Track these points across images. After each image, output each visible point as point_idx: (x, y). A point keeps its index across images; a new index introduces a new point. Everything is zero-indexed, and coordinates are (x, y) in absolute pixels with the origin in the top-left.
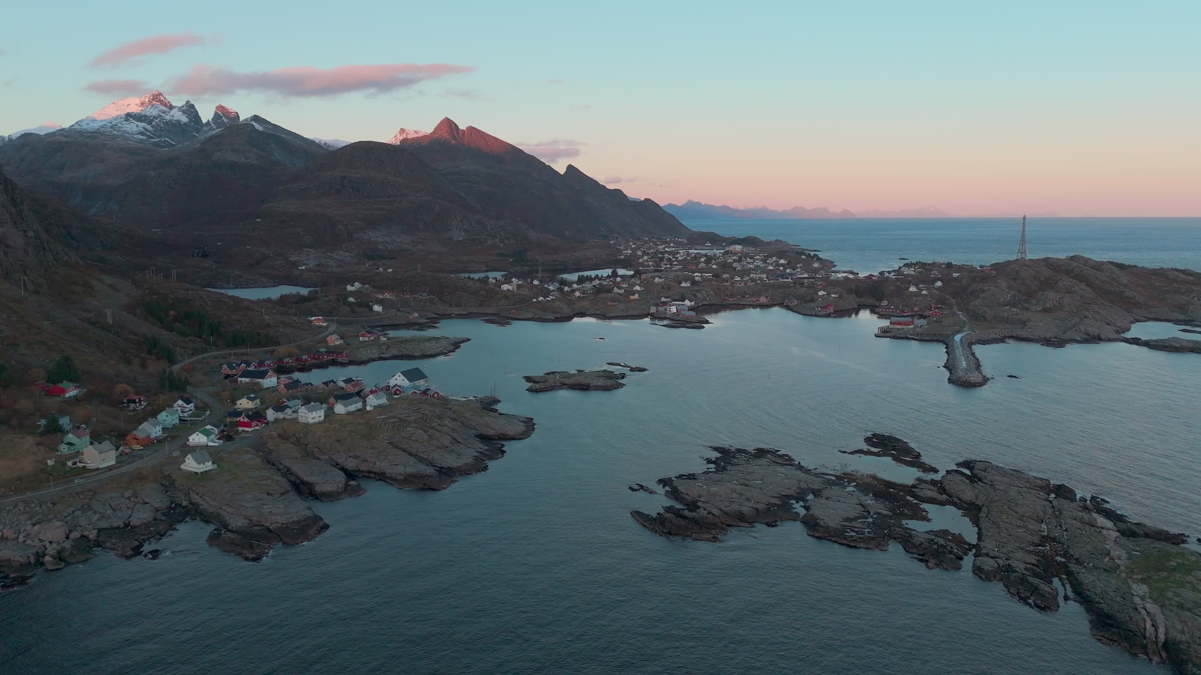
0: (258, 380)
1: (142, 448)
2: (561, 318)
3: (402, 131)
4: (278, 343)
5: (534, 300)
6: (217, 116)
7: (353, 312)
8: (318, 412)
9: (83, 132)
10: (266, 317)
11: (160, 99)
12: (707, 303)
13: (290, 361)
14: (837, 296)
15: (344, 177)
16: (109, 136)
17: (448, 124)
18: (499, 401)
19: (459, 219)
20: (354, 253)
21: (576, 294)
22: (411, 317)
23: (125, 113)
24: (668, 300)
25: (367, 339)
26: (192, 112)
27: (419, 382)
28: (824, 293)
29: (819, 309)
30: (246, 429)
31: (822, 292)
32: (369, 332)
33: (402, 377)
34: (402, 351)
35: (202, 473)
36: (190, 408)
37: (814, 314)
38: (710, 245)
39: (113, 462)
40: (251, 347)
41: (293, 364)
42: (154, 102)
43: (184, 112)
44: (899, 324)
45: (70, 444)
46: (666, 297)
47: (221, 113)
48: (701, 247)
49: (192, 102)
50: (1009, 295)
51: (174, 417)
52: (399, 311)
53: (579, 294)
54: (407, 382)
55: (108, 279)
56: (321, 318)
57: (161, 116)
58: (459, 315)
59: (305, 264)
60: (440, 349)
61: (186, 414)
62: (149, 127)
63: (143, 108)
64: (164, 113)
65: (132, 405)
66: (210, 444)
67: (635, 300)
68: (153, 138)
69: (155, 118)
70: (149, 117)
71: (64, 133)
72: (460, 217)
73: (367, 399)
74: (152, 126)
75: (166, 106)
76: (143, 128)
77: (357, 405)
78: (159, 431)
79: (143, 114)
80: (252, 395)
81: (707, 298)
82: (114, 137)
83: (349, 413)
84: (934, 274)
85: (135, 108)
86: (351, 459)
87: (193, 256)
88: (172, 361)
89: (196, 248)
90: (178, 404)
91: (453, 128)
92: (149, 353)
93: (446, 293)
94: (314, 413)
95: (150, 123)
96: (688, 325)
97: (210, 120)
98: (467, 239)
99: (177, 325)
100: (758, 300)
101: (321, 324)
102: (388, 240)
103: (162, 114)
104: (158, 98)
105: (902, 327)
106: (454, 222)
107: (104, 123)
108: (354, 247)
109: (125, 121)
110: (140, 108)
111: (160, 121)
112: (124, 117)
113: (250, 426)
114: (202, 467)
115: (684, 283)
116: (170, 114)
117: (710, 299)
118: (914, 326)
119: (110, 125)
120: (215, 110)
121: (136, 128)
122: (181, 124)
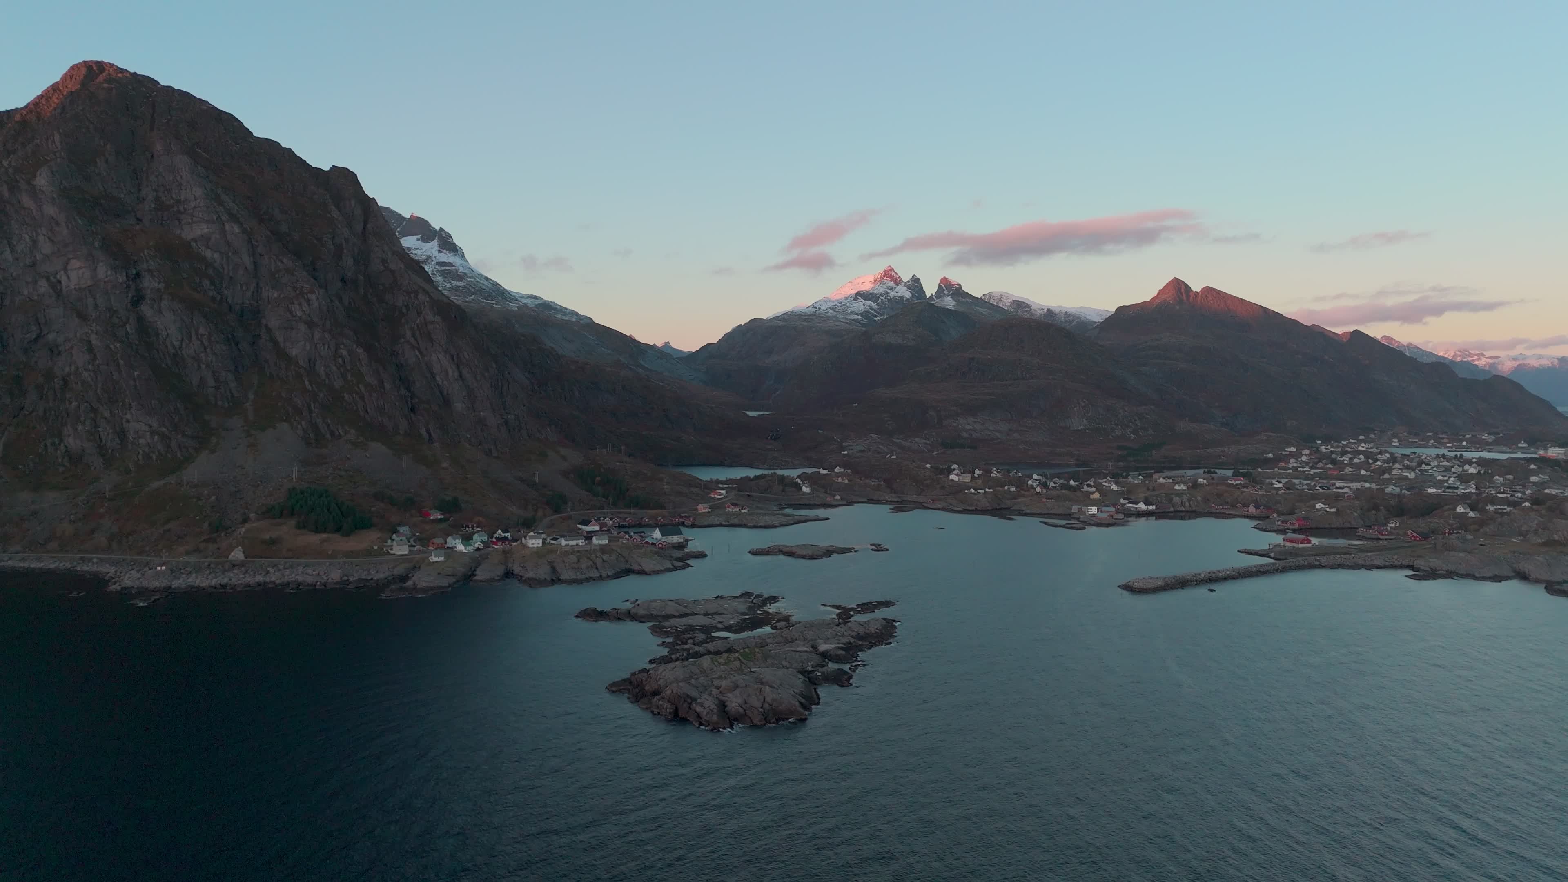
1: (433, 549)
6: (941, 289)
9: (802, 315)
11: (891, 275)
14: (1332, 510)
16: (823, 318)
17: (1178, 287)
18: (705, 556)
19: (1083, 404)
22: (830, 499)
23: (856, 292)
26: (916, 286)
28: (1323, 506)
30: (495, 546)
31: (1320, 504)
33: (659, 532)
39: (406, 553)
42: (885, 278)
43: (909, 288)
44: (1291, 541)
45: (394, 540)
47: (947, 287)
49: (918, 276)
51: (482, 538)
54: (660, 535)
55: (565, 452)
57: (888, 293)
62: (874, 305)
64: (890, 289)
66: (465, 551)
68: (876, 316)
69: (881, 295)
70: (877, 294)
71: (786, 317)
73: (593, 539)
74: (877, 304)
75: (894, 282)
76: (869, 306)
77: (578, 541)
79: (871, 292)
82: (828, 318)
83: (567, 545)
85: (867, 287)
91: (1183, 290)
94: (533, 540)
95: (875, 301)
97: (934, 294)
98: (1089, 429)
99: (596, 487)
100: (1248, 511)
103: (889, 291)
104: (889, 274)
105: (1295, 545)
106: (1075, 409)
107: (836, 303)
108: (934, 434)
109: (854, 300)
110: (873, 285)
111: (885, 298)
112: (854, 296)
113: (497, 545)
114: (436, 559)
115: (1179, 486)
116: (896, 290)
117: (1190, 506)
118: (1309, 545)
119: (840, 305)
120: (939, 282)
121: (862, 307)
122: (903, 301)
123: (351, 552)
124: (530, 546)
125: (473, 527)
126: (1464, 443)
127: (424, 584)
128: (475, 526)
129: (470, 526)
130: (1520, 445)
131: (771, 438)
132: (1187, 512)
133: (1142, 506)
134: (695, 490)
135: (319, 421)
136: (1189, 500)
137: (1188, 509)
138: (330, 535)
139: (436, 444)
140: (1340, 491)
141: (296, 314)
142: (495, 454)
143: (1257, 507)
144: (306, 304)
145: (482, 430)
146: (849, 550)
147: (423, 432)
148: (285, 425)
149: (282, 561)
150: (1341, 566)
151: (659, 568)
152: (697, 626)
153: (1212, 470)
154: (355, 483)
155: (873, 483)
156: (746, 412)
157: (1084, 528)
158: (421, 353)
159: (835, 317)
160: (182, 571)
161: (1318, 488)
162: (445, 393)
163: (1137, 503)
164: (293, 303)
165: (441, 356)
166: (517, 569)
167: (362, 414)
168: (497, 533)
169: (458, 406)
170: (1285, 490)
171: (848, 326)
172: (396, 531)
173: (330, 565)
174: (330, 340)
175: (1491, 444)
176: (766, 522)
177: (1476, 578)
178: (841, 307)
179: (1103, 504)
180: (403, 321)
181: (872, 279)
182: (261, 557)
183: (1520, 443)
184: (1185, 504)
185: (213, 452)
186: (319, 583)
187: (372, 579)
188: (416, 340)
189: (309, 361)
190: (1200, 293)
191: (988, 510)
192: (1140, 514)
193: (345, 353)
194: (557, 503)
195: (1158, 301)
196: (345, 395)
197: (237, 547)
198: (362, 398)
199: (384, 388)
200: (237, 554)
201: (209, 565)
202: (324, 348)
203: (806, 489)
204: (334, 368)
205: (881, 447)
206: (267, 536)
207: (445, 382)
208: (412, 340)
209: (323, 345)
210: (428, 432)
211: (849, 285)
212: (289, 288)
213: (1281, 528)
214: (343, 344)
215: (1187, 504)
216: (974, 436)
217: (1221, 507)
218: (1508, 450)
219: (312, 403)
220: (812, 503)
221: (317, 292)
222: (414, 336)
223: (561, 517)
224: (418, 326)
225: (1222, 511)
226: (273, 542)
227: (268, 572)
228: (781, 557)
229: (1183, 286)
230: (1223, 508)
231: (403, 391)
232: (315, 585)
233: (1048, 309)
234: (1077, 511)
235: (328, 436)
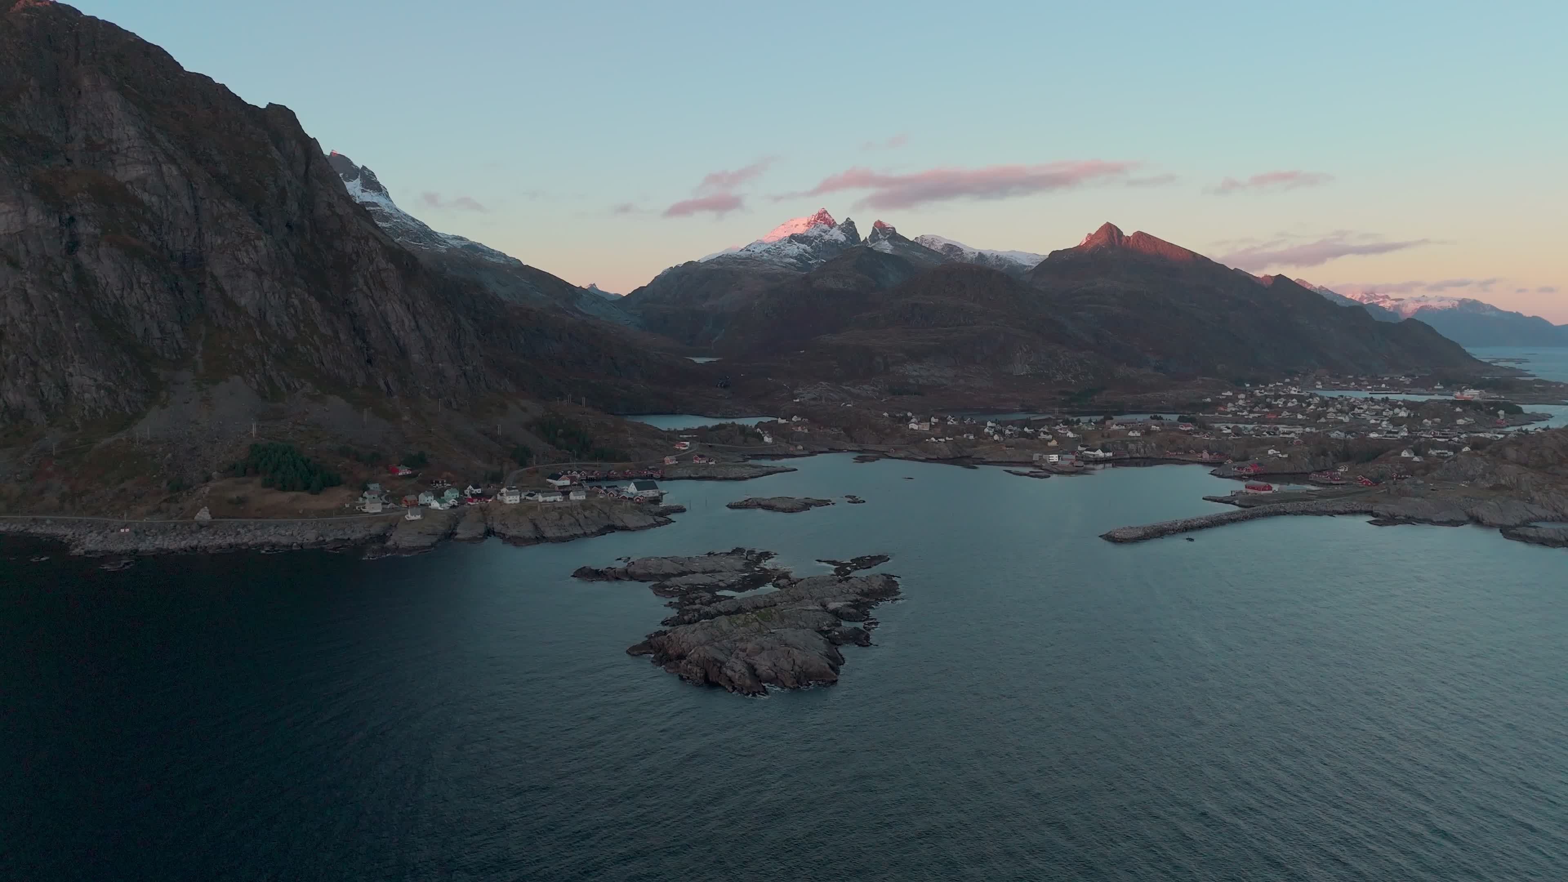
6: (875, 232)
9: (737, 259)
11: (825, 217)
14: (1286, 456)
15: (916, 305)
16: (758, 261)
17: (1110, 230)
23: (789, 235)
24: (1083, 449)
25: (698, 462)
26: (851, 230)
28: (1275, 452)
29: (1236, 469)
31: (1272, 450)
33: (634, 487)
39: (379, 511)
42: (819, 221)
43: (843, 231)
44: (1253, 488)
45: (366, 498)
47: (880, 230)
49: (852, 219)
50: (1481, 467)
51: (454, 495)
52: (788, 442)
53: (998, 438)
54: (636, 490)
57: (822, 236)
62: (808, 249)
64: (824, 232)
65: (437, 485)
66: (440, 508)
68: (810, 260)
69: (816, 238)
70: (811, 237)
71: (721, 260)
74: (812, 247)
75: (828, 224)
76: (803, 250)
77: (555, 497)
79: (805, 234)
82: (764, 262)
85: (801, 230)
87: (717, 386)
91: (1115, 235)
94: (511, 497)
95: (810, 244)
97: (868, 238)
98: (1030, 374)
99: (560, 440)
100: (1202, 457)
101: (681, 448)
102: (925, 374)
103: (823, 234)
104: (823, 217)
105: (1256, 492)
106: (1018, 354)
107: (769, 246)
108: (881, 381)
109: (788, 243)
110: (807, 228)
111: (819, 241)
112: (788, 238)
113: (472, 502)
114: (413, 518)
115: (1133, 432)
116: (830, 233)
117: (1145, 453)
118: (1271, 492)
119: (775, 248)
120: (873, 225)
121: (796, 250)
122: (838, 244)
123: (324, 511)
124: (507, 502)
125: (443, 483)
126: (1383, 386)
127: (407, 544)
128: (444, 481)
129: (440, 482)
130: (1436, 387)
131: (721, 386)
132: (1143, 458)
133: (1100, 453)
134: (659, 442)
135: (273, 374)
136: (1144, 447)
137: (1143, 455)
138: (299, 493)
139: (396, 397)
140: (1287, 436)
141: (243, 262)
142: (455, 406)
143: (1210, 453)
144: (253, 251)
145: (441, 382)
146: (826, 503)
147: (382, 383)
148: (238, 378)
149: (252, 521)
150: (1305, 513)
151: (643, 524)
152: (700, 585)
153: (1158, 415)
154: (317, 438)
155: (833, 433)
156: (693, 359)
157: (1049, 476)
158: (375, 302)
159: (771, 260)
160: (147, 533)
161: (1265, 433)
162: (401, 343)
163: (1095, 450)
164: (240, 250)
165: (397, 306)
166: (498, 528)
167: (317, 366)
168: (468, 488)
169: (416, 357)
170: (1234, 436)
171: (784, 270)
172: (367, 489)
173: (303, 524)
174: (281, 289)
175: (1407, 386)
176: (735, 473)
177: (1434, 522)
178: (775, 250)
179: (1061, 451)
180: (354, 268)
181: (806, 222)
182: (229, 518)
183: (1436, 384)
184: (1140, 449)
185: (164, 406)
186: (295, 544)
187: (349, 539)
188: (369, 288)
189: (260, 310)
190: (1132, 238)
191: (950, 459)
192: (1098, 461)
193: (296, 302)
194: (522, 457)
195: (1091, 246)
196: (299, 346)
197: (203, 507)
198: (317, 349)
199: (339, 339)
200: (204, 515)
201: (175, 526)
202: (274, 297)
203: (768, 439)
204: (286, 319)
205: (832, 394)
206: (234, 495)
207: (402, 333)
208: (365, 288)
209: (273, 294)
210: (387, 384)
211: (783, 227)
212: (233, 233)
213: (1236, 474)
214: (294, 292)
215: (1142, 450)
216: (920, 383)
217: (1175, 453)
218: (1426, 392)
219: (264, 354)
220: (775, 453)
221: (264, 238)
222: (366, 283)
223: (528, 471)
224: (370, 274)
225: (1176, 457)
226: (241, 501)
227: (238, 533)
228: (760, 511)
229: (1115, 231)
230: (1177, 455)
231: (359, 343)
232: (291, 546)
233: (980, 253)
234: (1038, 459)
235: (284, 389)
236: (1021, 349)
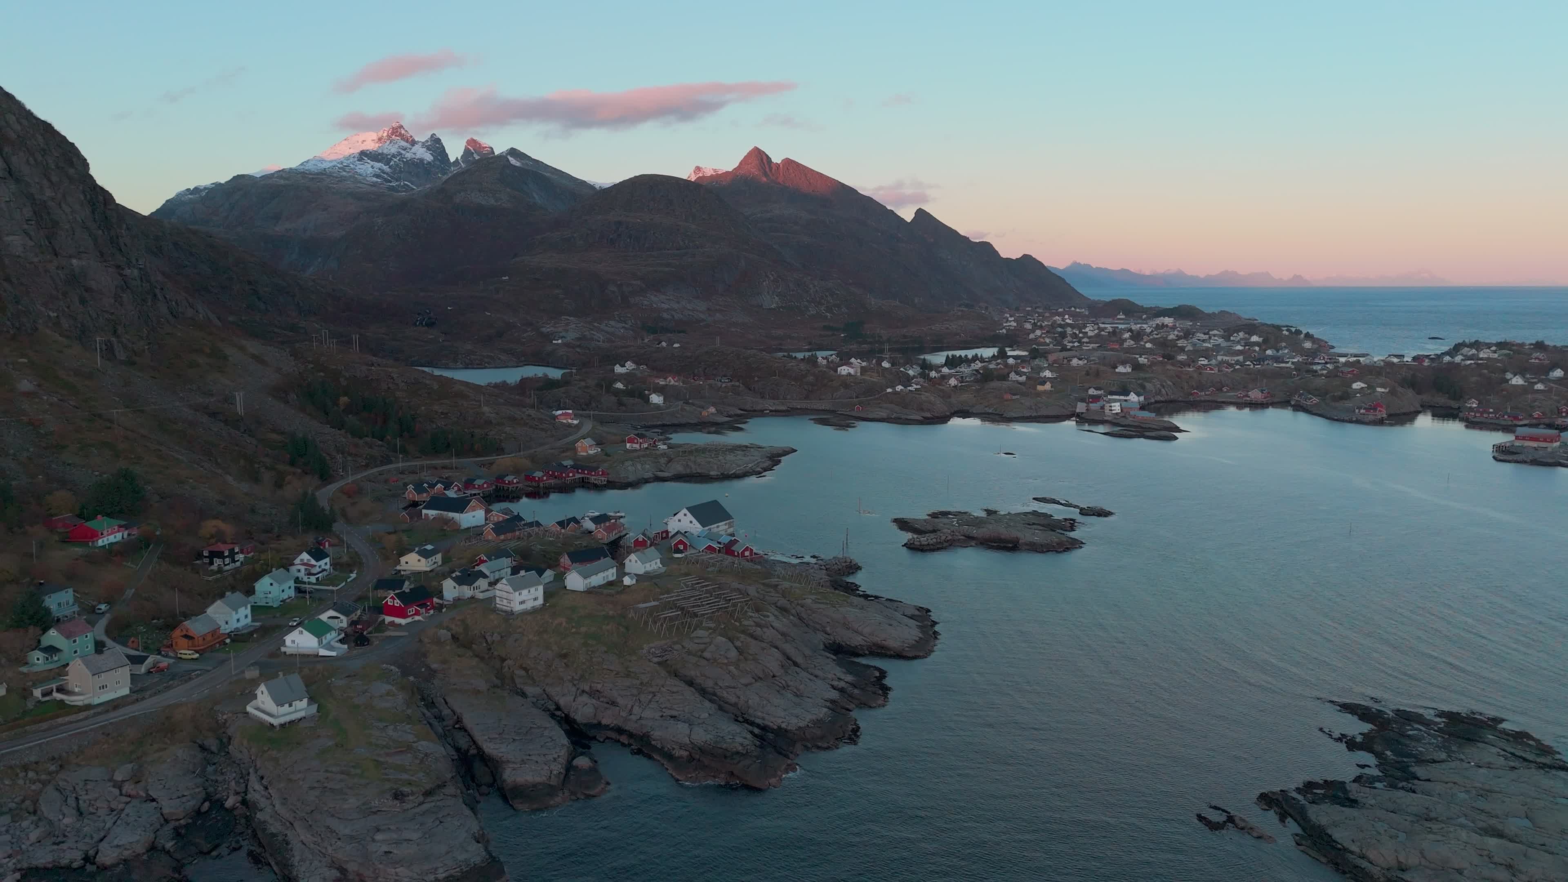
0: (451, 515)
1: (197, 655)
2: (932, 418)
3: (698, 169)
4: (500, 451)
5: (889, 390)
6: (467, 153)
7: (621, 404)
8: (532, 590)
10: (486, 409)
11: (400, 133)
12: (1162, 399)
13: (515, 481)
15: (620, 223)
16: (337, 177)
17: (758, 156)
18: (859, 568)
19: (772, 278)
20: (631, 324)
21: (950, 382)
22: (705, 413)
23: (359, 151)
24: (1099, 392)
25: (637, 446)
26: (437, 148)
27: (718, 527)
29: (1362, 411)
30: (398, 620)
31: (1359, 383)
32: (641, 436)
33: (690, 517)
34: (691, 468)
35: (282, 726)
36: (323, 567)
37: (1354, 419)
38: (1123, 317)
40: (458, 455)
41: (520, 485)
42: (393, 137)
43: (428, 149)
44: (1531, 439)
45: (52, 650)
46: (1096, 389)
47: (473, 149)
48: (1110, 320)
49: (438, 136)
51: (285, 586)
52: (687, 403)
53: (956, 382)
54: (698, 525)
55: (253, 346)
56: (570, 411)
57: (401, 154)
58: (776, 411)
59: (562, 337)
60: (750, 465)
61: (313, 579)
62: (386, 168)
63: (380, 145)
64: (405, 150)
65: (217, 562)
66: (323, 652)
67: (1045, 392)
68: (391, 182)
69: (394, 156)
70: (387, 155)
71: (284, 175)
72: (772, 275)
73: (627, 561)
74: (390, 167)
75: (407, 141)
76: (380, 169)
77: (606, 573)
78: (246, 616)
79: (380, 151)
80: (429, 547)
81: (1163, 390)
82: (342, 179)
83: (590, 591)
84: (1536, 359)
85: (371, 145)
86: (585, 698)
87: (415, 324)
88: (326, 477)
89: (419, 314)
90: (302, 560)
91: (764, 161)
92: (292, 464)
93: (756, 379)
94: (525, 592)
95: (387, 163)
96: (1147, 434)
97: (459, 158)
98: (782, 307)
99: (351, 419)
100: (1245, 396)
101: (570, 421)
102: (676, 306)
103: (403, 152)
104: (398, 132)
106: (764, 283)
107: (334, 163)
109: (358, 160)
110: (377, 145)
111: (399, 160)
112: (356, 156)
113: (404, 616)
115: (1121, 368)
116: (411, 151)
117: (1167, 394)
119: (341, 166)
120: (465, 145)
121: (371, 169)
122: (424, 164)
128: (237, 550)
132: (1166, 402)
133: (1134, 397)
134: (530, 412)
163: (1124, 394)
171: (373, 188)
178: (343, 169)
181: (376, 138)
190: (781, 166)
195: (741, 173)
203: (657, 400)
211: (346, 142)
229: (764, 157)
230: (1204, 395)
234: (1084, 411)
236: (767, 276)
